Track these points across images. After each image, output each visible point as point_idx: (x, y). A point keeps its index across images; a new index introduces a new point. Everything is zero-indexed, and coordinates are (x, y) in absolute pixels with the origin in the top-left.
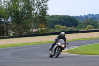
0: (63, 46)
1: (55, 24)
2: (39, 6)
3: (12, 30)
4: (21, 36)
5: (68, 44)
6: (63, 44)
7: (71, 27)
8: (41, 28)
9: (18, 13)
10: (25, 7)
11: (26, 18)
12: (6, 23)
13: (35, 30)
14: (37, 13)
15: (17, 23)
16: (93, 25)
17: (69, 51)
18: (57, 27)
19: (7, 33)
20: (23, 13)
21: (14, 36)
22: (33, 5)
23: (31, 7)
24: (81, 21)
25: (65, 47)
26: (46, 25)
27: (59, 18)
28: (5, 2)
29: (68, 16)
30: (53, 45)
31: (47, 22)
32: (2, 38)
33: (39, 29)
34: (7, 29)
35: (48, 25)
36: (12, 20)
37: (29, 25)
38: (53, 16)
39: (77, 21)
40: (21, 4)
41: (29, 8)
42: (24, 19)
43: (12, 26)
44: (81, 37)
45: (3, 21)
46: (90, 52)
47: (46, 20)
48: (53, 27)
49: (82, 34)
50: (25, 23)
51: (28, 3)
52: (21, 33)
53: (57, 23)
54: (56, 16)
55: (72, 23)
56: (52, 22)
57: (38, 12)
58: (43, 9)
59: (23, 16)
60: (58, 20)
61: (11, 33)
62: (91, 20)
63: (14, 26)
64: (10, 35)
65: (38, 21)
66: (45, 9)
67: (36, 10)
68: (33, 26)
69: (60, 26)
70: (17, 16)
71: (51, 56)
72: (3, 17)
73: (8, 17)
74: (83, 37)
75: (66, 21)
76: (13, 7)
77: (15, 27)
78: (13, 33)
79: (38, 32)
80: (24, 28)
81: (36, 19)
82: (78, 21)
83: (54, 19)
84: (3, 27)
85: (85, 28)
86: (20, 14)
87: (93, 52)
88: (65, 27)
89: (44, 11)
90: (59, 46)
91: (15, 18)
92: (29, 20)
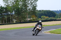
0: (40, 29)
1: (41, 15)
2: (31, 4)
3: (15, 19)
4: (21, 23)
5: (43, 27)
7: (51, 17)
8: (33, 18)
9: (18, 9)
10: (23, 5)
12: (11, 15)
13: (29, 19)
15: (18, 15)
17: (50, 32)
18: (43, 17)
19: (12, 21)
20: (22, 9)
21: (17, 23)
22: (28, 4)
23: (27, 5)
24: (58, 14)
25: (41, 29)
26: (36, 16)
27: (44, 12)
28: (10, 2)
29: (49, 11)
31: (36, 14)
32: (9, 24)
34: (12, 19)
35: (37, 16)
36: (15, 13)
37: (26, 16)
38: (40, 11)
40: (21, 3)
41: (25, 5)
42: (22, 13)
43: (15, 16)
44: (57, 23)
45: (9, 13)
47: (36, 13)
48: (40, 17)
49: (58, 21)
50: (23, 15)
51: (25, 2)
52: (20, 21)
53: (42, 15)
55: (52, 15)
56: (39, 14)
57: (31, 8)
58: (34, 7)
61: (15, 21)
63: (16, 17)
64: (14, 22)
65: (31, 14)
67: (30, 7)
68: (28, 17)
69: (45, 16)
71: (34, 35)
72: (10, 11)
73: (13, 11)
74: (59, 23)
75: (48, 13)
76: (15, 5)
78: (16, 21)
79: (31, 20)
80: (22, 18)
82: (56, 14)
84: (10, 17)
85: (60, 18)
86: (20, 10)
88: (48, 17)
89: (34, 8)
91: (17, 12)
92: (25, 13)
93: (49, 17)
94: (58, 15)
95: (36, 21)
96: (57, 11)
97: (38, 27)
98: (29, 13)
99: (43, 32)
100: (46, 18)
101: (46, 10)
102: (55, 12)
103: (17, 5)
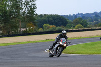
2: (27, 5)
4: (9, 36)
6: (64, 43)
7: (60, 26)
8: (29, 27)
9: (5, 12)
10: (12, 6)
11: (14, 17)
13: (23, 30)
14: (25, 12)
15: (4, 23)
16: (82, 24)
18: (46, 26)
20: (11, 12)
21: (2, 36)
22: (21, 4)
23: (19, 6)
24: (70, 21)
26: (34, 24)
27: (48, 17)
29: (56, 15)
30: (54, 44)
31: (35, 21)
33: (27, 28)
35: (37, 24)
37: (17, 24)
38: (41, 15)
39: (66, 20)
40: (9, 3)
42: (11, 19)
46: (80, 52)
47: (35, 19)
50: (13, 22)
51: (16, 1)
52: (9, 32)
53: (45, 22)
54: (45, 15)
55: (61, 22)
56: (40, 22)
57: (27, 11)
58: (31, 8)
59: (10, 15)
60: (46, 19)
62: (80, 19)
63: (1, 25)
65: (26, 20)
66: (34, 8)
67: (25, 9)
68: (21, 26)
70: (5, 15)
75: (54, 20)
77: (3, 27)
78: (1, 32)
79: (26, 31)
80: (12, 27)
81: (24, 18)
82: (68, 20)
83: (43, 18)
85: (74, 27)
86: (8, 13)
87: (82, 52)
88: (54, 26)
89: (32, 10)
90: (60, 46)
91: (3, 17)
92: (17, 19)
93: (57, 26)
94: (70, 23)
95: (34, 32)
96: (69, 17)
97: (61, 43)
98: (23, 20)
99: (46, 51)
100: (52, 27)
101: (51, 15)
102: (66, 18)
103: (3, 6)
